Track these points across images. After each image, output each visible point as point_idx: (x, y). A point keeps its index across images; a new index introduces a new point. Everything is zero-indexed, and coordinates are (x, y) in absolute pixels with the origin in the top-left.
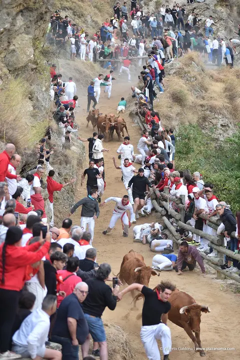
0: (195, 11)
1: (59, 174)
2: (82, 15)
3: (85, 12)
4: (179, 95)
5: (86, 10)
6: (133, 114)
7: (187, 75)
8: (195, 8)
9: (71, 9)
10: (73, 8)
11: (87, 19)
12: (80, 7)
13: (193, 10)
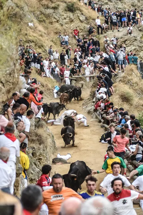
0: (126, 42)
1: (32, 154)
2: (42, 46)
3: (44, 44)
4: (127, 96)
5: (45, 42)
6: (91, 112)
7: (131, 82)
8: (126, 40)
9: (33, 42)
10: (35, 41)
11: (46, 48)
12: (40, 40)
13: (125, 42)
